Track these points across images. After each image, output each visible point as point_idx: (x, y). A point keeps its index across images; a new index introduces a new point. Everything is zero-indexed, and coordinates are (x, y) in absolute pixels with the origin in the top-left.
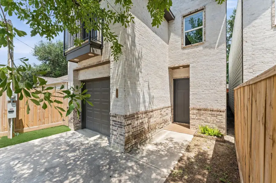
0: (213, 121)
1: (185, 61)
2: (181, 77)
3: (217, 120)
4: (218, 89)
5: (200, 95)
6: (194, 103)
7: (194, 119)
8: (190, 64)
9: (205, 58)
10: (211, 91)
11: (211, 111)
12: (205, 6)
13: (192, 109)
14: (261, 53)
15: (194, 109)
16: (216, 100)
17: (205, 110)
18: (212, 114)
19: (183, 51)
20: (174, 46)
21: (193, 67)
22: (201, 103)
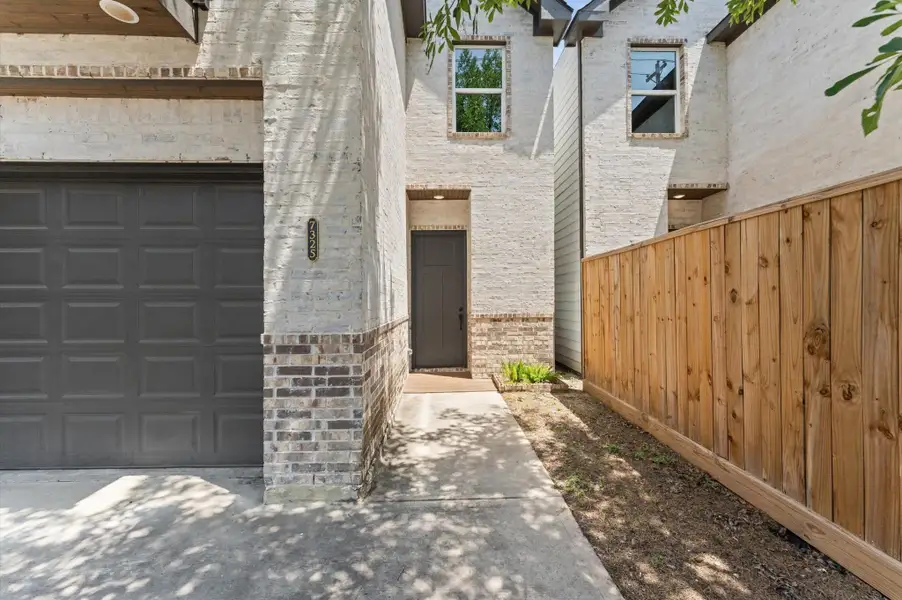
0: (529, 346)
1: (458, 176)
2: (438, 227)
3: (536, 342)
4: (538, 263)
5: (499, 280)
6: (480, 300)
7: (484, 348)
8: (473, 189)
9: (510, 178)
10: (524, 267)
11: (523, 320)
12: (509, 38)
13: (477, 320)
14: (612, 187)
15: (482, 318)
16: (534, 292)
17: (511, 319)
18: (525, 329)
19: (454, 145)
20: (425, 124)
21: (481, 198)
22: (500, 301)
